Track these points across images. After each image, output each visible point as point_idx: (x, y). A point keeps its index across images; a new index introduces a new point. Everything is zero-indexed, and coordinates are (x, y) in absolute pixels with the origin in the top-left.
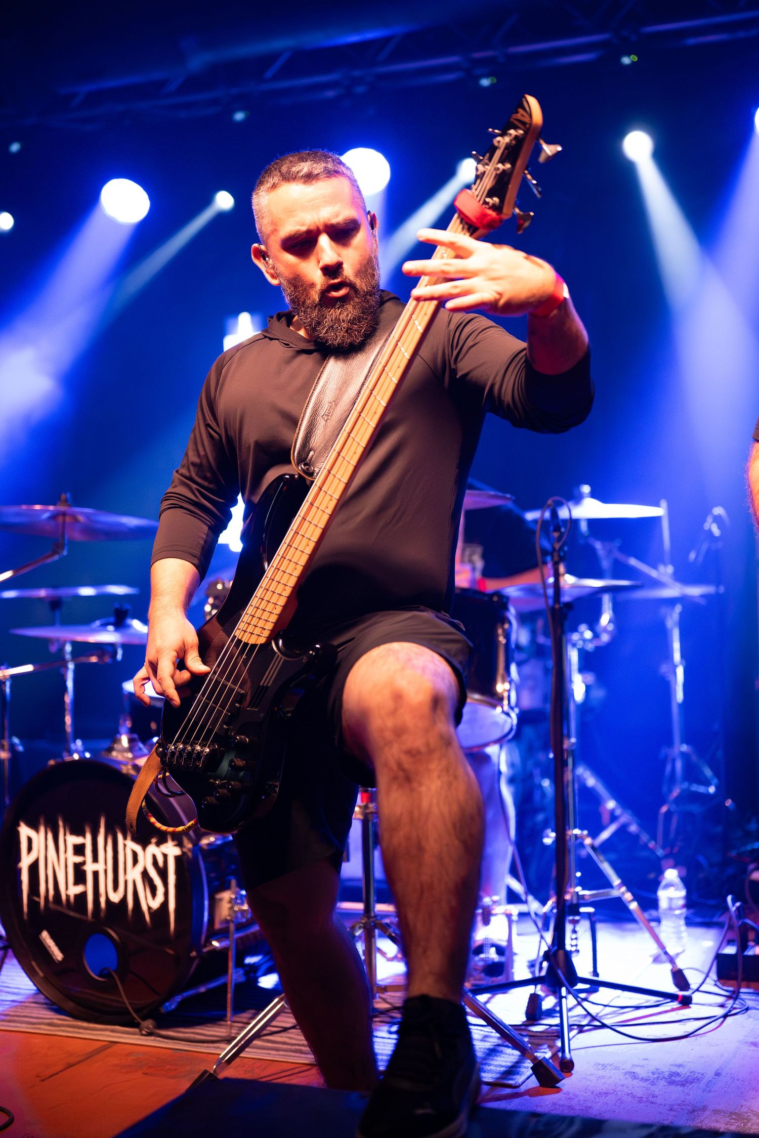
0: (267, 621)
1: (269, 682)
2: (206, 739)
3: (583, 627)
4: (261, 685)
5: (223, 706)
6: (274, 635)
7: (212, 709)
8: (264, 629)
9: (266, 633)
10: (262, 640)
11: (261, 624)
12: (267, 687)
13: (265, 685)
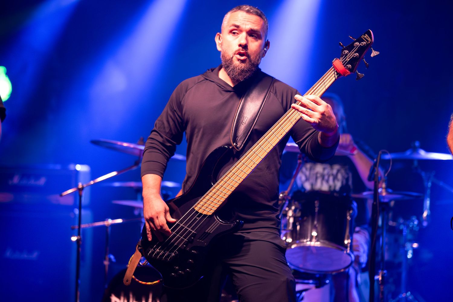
0: (213, 206)
1: (211, 230)
2: (174, 249)
3: (414, 218)
4: (206, 231)
5: (185, 237)
6: (217, 212)
8: (211, 209)
9: (212, 212)
10: (210, 214)
11: (210, 207)
12: (210, 233)
13: (209, 232)
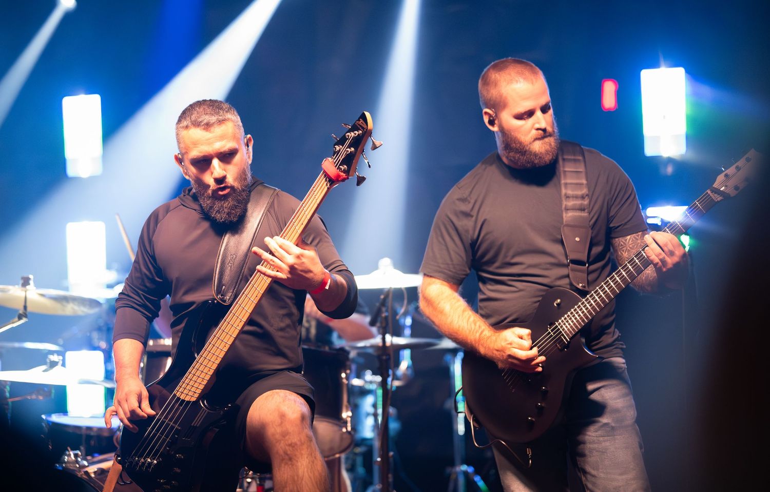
0: (197, 388)
1: (197, 424)
2: (155, 455)
4: (192, 425)
5: (167, 436)
6: (202, 396)
7: (159, 438)
8: (195, 393)
9: (196, 395)
10: (194, 399)
11: (193, 389)
12: (196, 427)
13: (195, 425)
